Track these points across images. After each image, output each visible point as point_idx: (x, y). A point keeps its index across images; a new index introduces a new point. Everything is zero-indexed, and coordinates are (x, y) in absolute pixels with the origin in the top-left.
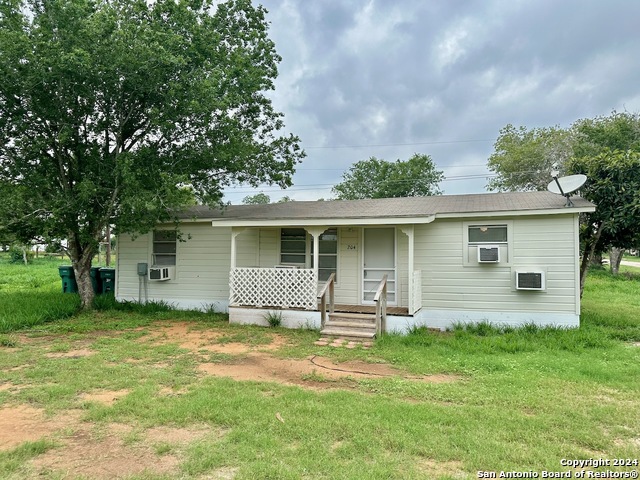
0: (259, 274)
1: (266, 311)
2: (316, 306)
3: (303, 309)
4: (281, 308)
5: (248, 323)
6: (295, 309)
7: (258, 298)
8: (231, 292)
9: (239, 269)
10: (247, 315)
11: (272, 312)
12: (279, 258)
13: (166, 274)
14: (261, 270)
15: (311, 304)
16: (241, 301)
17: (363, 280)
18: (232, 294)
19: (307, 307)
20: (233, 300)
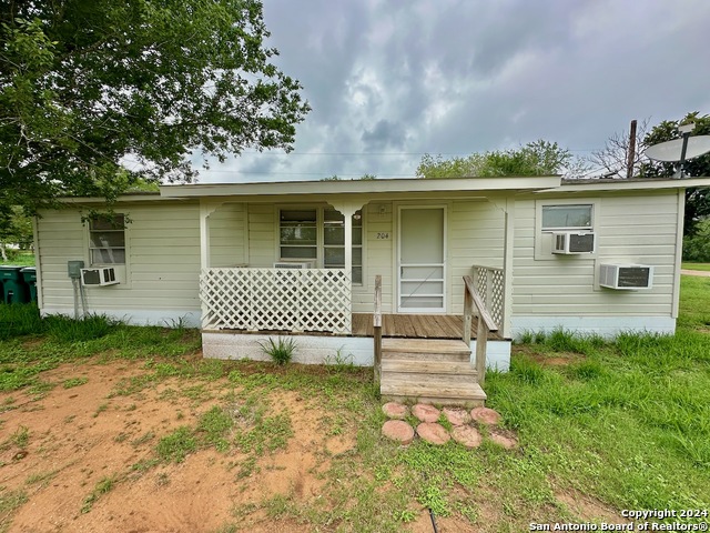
0: (250, 278)
1: (267, 337)
2: (350, 328)
3: (327, 333)
4: (290, 333)
5: (234, 357)
6: (315, 333)
7: (251, 318)
8: (204, 307)
9: (216, 271)
10: (233, 344)
11: (276, 338)
12: (277, 253)
13: (110, 275)
14: (254, 271)
15: (341, 325)
16: (222, 322)
17: (400, 280)
18: (206, 312)
19: (335, 329)
20: (207, 321)
